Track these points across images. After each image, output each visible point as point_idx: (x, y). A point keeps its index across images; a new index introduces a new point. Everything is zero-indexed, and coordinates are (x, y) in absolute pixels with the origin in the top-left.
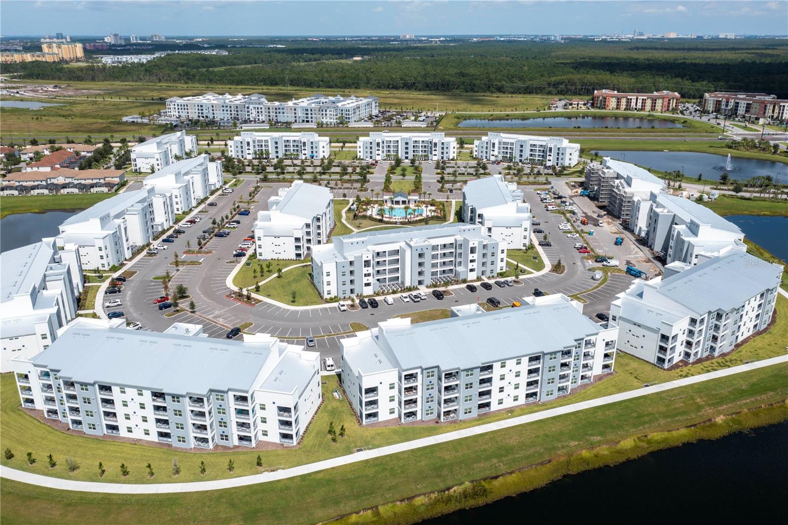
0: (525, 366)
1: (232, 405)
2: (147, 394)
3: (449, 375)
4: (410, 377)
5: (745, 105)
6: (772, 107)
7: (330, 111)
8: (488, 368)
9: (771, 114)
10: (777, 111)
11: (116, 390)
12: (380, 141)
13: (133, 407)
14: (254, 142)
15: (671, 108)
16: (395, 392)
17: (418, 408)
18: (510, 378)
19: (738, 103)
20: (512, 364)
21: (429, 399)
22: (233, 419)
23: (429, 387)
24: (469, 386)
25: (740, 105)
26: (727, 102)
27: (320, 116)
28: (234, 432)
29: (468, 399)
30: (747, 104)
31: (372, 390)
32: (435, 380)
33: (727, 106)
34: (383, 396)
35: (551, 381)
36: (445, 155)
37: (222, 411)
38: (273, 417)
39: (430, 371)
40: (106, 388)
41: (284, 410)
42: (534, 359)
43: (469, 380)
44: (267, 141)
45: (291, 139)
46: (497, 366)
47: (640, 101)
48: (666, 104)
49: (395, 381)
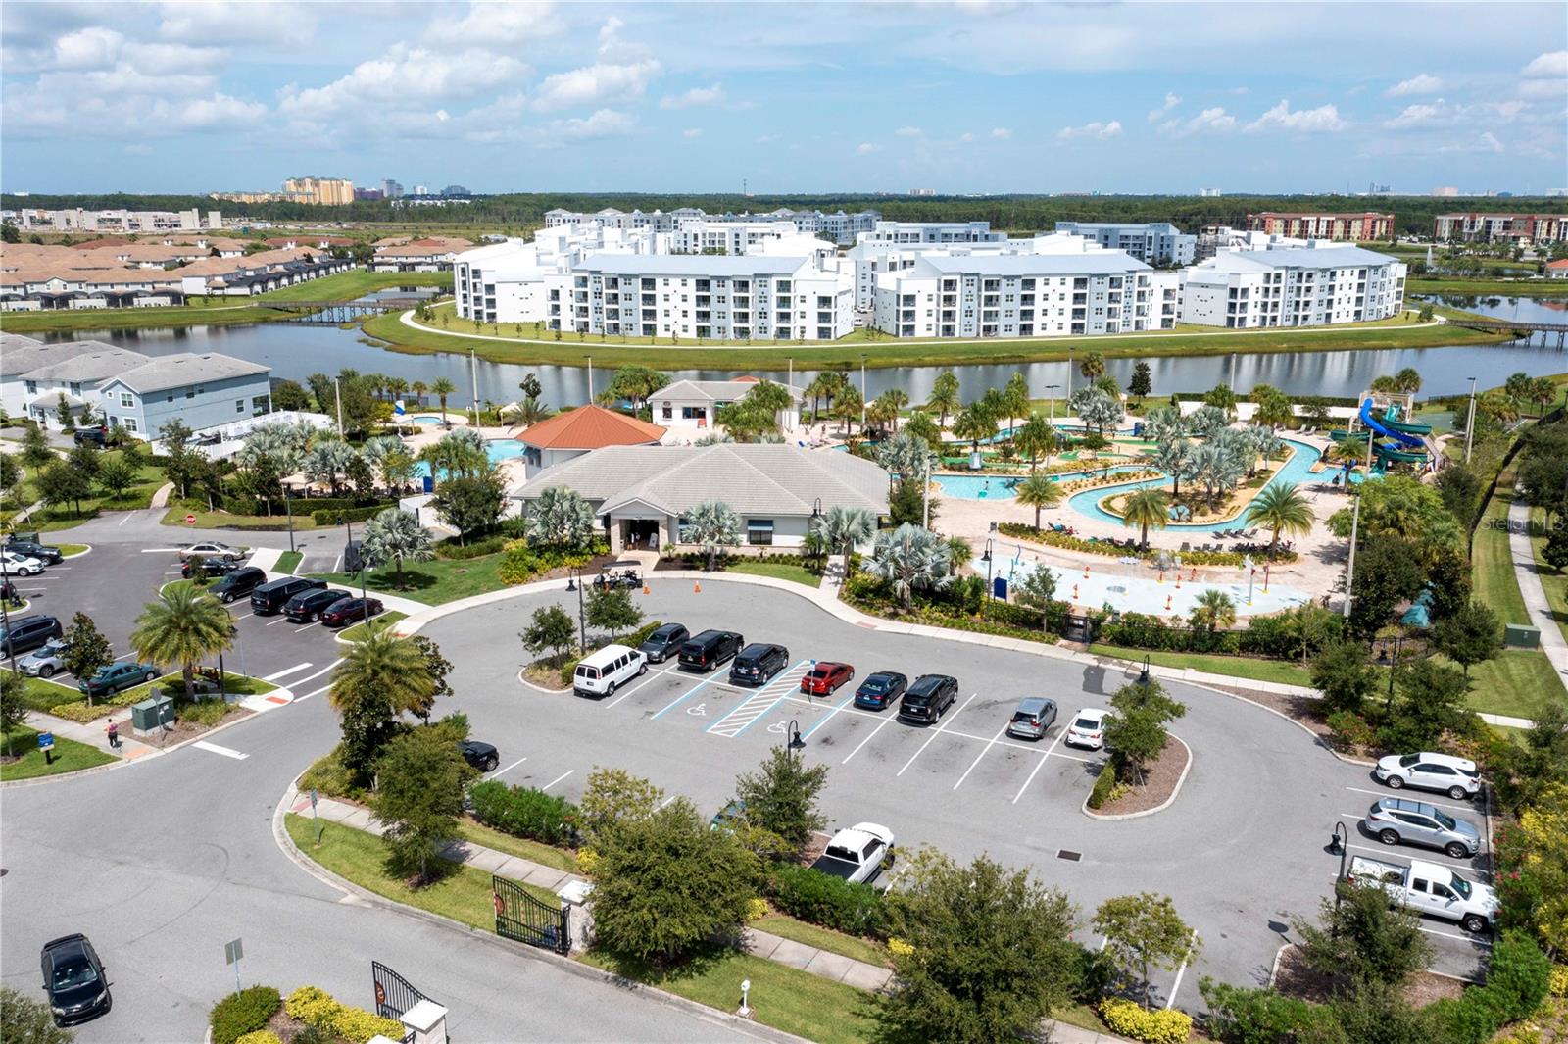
0: (1070, 290)
1: (774, 294)
2: (692, 283)
3: (989, 285)
4: (949, 284)
5: (1502, 225)
6: (1545, 225)
7: (807, 223)
8: (1029, 283)
9: (1544, 236)
10: (1554, 231)
11: (659, 282)
12: (892, 233)
13: (676, 300)
14: (704, 235)
15: (1377, 235)
16: (933, 305)
17: (957, 323)
18: (1054, 298)
19: (1489, 222)
20: (1055, 282)
21: (969, 313)
22: (774, 310)
23: (969, 298)
24: (1010, 298)
25: (1493, 225)
26: (1473, 222)
28: (774, 324)
29: (1009, 313)
30: (1505, 222)
31: (910, 299)
32: (974, 290)
33: (1472, 228)
34: (921, 307)
35: (1099, 311)
37: (764, 299)
38: (812, 308)
39: (971, 277)
40: (649, 283)
41: (825, 301)
42: (1080, 282)
43: (1011, 291)
44: (723, 235)
46: (1039, 282)
47: (1323, 225)
48: (1368, 228)
49: (934, 291)
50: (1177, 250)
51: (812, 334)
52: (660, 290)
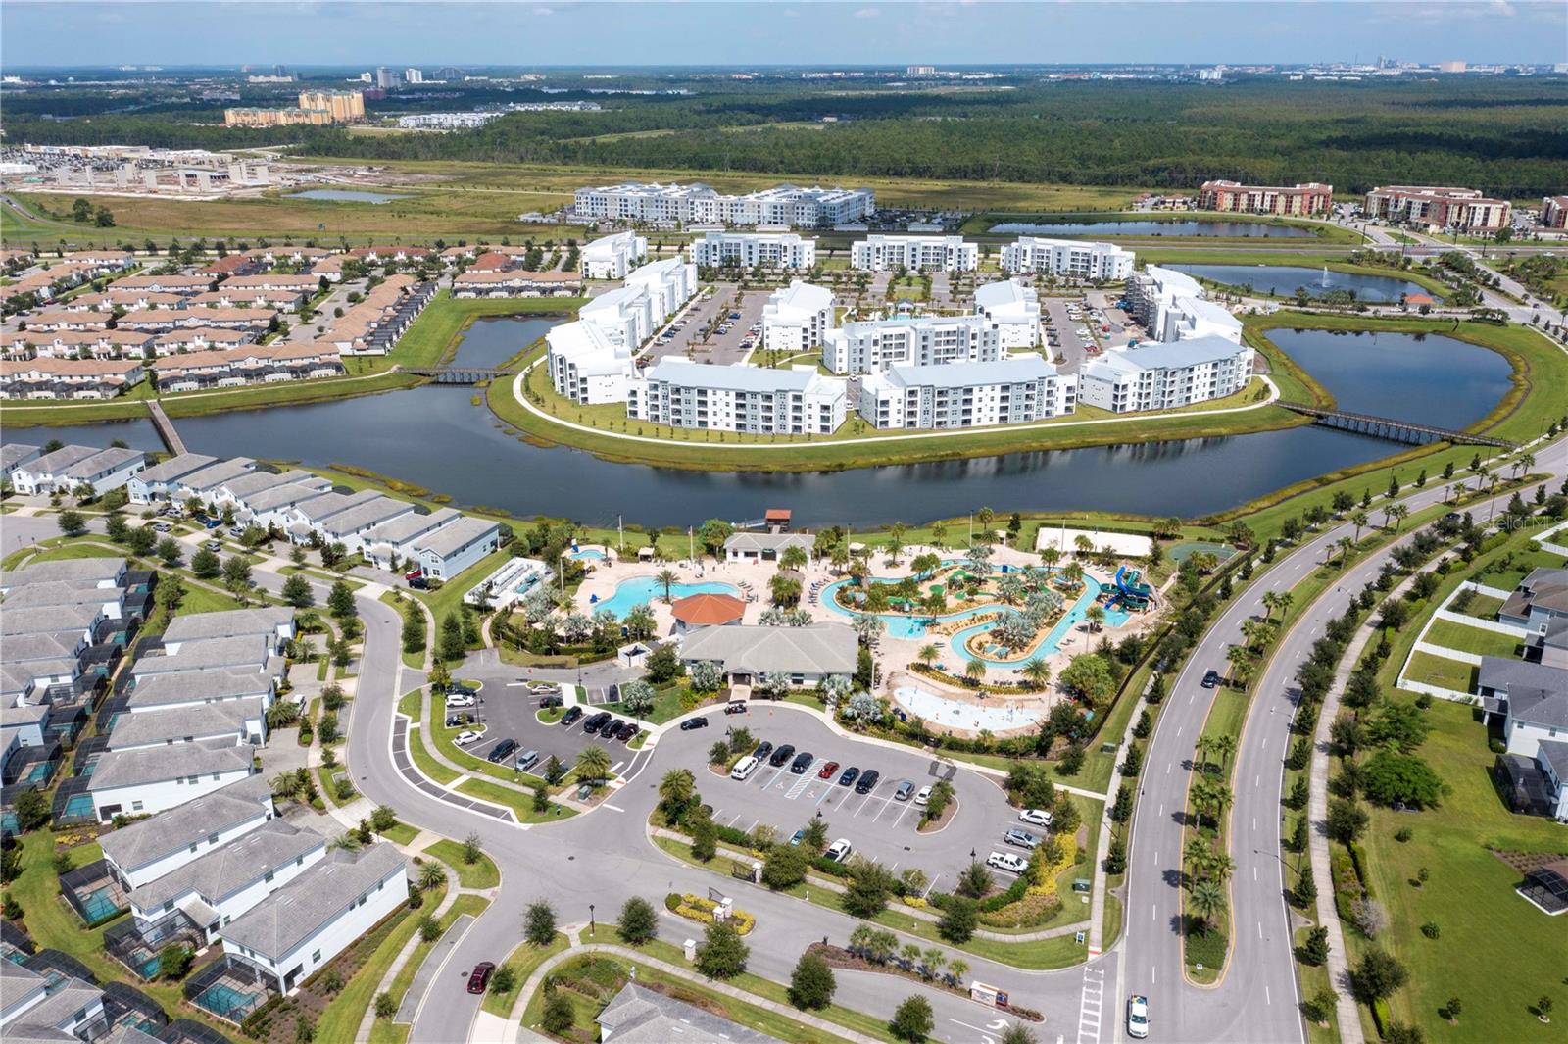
0: (998, 394)
1: (790, 403)
2: (733, 394)
3: (940, 393)
4: (912, 393)
5: (1420, 206)
7: (808, 208)
8: (969, 391)
10: (1464, 214)
11: (710, 393)
12: (881, 246)
13: (721, 405)
14: (722, 245)
15: (1314, 210)
16: (901, 406)
17: (918, 419)
18: (986, 400)
19: (1410, 203)
20: (986, 389)
21: (926, 412)
22: (790, 413)
23: (926, 402)
24: (955, 402)
26: (1397, 201)
27: (794, 216)
28: (790, 424)
29: (954, 412)
30: (1424, 204)
31: (885, 403)
32: (930, 396)
33: (1396, 206)
34: (892, 408)
35: (1018, 407)
36: (963, 265)
37: (783, 406)
38: (817, 412)
39: (927, 388)
40: (702, 392)
41: (826, 408)
42: (1005, 388)
43: (955, 397)
44: (738, 244)
45: (768, 242)
46: (976, 390)
47: (1268, 199)
48: (1307, 203)
49: (902, 397)
50: (1116, 267)
51: (816, 430)
52: (710, 398)
